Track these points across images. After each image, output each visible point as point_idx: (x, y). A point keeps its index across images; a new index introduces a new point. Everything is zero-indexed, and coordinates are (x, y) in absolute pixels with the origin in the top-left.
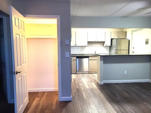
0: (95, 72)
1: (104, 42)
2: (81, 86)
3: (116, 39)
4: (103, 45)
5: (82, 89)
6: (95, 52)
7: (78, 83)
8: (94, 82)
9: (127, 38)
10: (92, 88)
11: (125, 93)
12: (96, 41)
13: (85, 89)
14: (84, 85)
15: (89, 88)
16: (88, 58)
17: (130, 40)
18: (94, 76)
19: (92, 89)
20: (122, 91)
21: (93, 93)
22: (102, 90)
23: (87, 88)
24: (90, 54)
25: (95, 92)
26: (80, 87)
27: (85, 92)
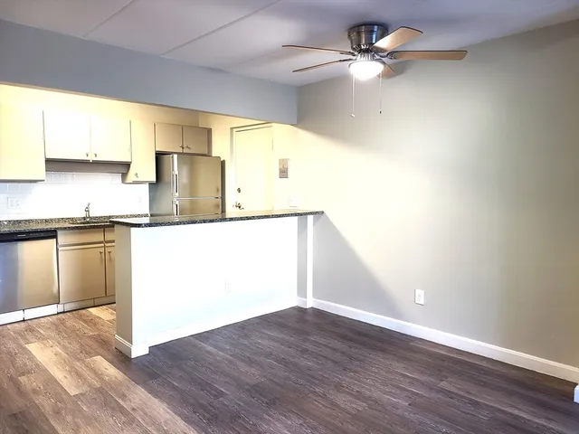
0: (91, 303)
1: (127, 165)
2: (35, 391)
3: (175, 156)
4: (124, 176)
5: (46, 404)
6: (87, 210)
7: (11, 379)
8: (101, 351)
9: (215, 153)
10: (98, 385)
11: (243, 367)
12: (91, 158)
13: (62, 401)
14: (51, 381)
15: (85, 388)
16: (55, 236)
17: (224, 161)
18: (92, 322)
19: (100, 390)
20: (230, 362)
21: (113, 409)
22: (154, 384)
23: (73, 391)
24: (59, 220)
25: (120, 401)
26: (31, 401)
27: (69, 418)
